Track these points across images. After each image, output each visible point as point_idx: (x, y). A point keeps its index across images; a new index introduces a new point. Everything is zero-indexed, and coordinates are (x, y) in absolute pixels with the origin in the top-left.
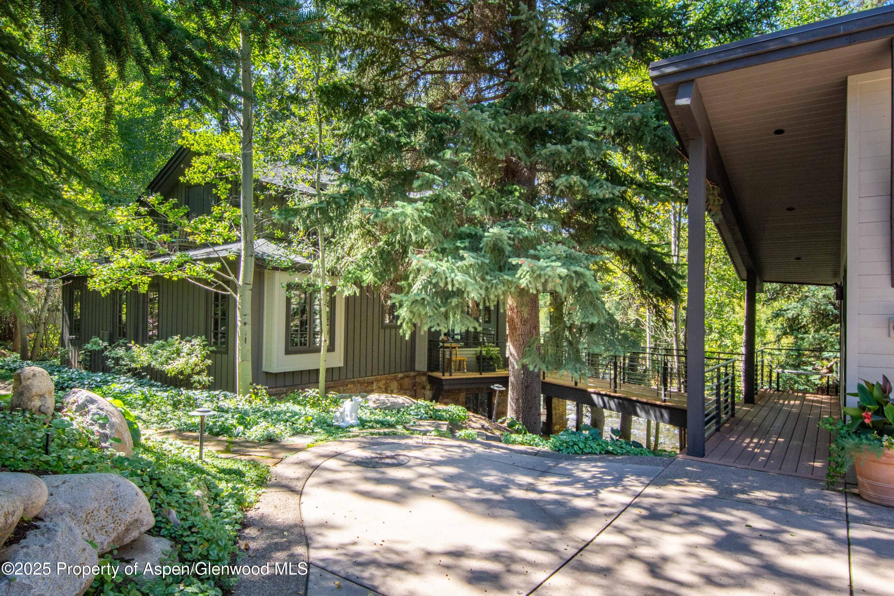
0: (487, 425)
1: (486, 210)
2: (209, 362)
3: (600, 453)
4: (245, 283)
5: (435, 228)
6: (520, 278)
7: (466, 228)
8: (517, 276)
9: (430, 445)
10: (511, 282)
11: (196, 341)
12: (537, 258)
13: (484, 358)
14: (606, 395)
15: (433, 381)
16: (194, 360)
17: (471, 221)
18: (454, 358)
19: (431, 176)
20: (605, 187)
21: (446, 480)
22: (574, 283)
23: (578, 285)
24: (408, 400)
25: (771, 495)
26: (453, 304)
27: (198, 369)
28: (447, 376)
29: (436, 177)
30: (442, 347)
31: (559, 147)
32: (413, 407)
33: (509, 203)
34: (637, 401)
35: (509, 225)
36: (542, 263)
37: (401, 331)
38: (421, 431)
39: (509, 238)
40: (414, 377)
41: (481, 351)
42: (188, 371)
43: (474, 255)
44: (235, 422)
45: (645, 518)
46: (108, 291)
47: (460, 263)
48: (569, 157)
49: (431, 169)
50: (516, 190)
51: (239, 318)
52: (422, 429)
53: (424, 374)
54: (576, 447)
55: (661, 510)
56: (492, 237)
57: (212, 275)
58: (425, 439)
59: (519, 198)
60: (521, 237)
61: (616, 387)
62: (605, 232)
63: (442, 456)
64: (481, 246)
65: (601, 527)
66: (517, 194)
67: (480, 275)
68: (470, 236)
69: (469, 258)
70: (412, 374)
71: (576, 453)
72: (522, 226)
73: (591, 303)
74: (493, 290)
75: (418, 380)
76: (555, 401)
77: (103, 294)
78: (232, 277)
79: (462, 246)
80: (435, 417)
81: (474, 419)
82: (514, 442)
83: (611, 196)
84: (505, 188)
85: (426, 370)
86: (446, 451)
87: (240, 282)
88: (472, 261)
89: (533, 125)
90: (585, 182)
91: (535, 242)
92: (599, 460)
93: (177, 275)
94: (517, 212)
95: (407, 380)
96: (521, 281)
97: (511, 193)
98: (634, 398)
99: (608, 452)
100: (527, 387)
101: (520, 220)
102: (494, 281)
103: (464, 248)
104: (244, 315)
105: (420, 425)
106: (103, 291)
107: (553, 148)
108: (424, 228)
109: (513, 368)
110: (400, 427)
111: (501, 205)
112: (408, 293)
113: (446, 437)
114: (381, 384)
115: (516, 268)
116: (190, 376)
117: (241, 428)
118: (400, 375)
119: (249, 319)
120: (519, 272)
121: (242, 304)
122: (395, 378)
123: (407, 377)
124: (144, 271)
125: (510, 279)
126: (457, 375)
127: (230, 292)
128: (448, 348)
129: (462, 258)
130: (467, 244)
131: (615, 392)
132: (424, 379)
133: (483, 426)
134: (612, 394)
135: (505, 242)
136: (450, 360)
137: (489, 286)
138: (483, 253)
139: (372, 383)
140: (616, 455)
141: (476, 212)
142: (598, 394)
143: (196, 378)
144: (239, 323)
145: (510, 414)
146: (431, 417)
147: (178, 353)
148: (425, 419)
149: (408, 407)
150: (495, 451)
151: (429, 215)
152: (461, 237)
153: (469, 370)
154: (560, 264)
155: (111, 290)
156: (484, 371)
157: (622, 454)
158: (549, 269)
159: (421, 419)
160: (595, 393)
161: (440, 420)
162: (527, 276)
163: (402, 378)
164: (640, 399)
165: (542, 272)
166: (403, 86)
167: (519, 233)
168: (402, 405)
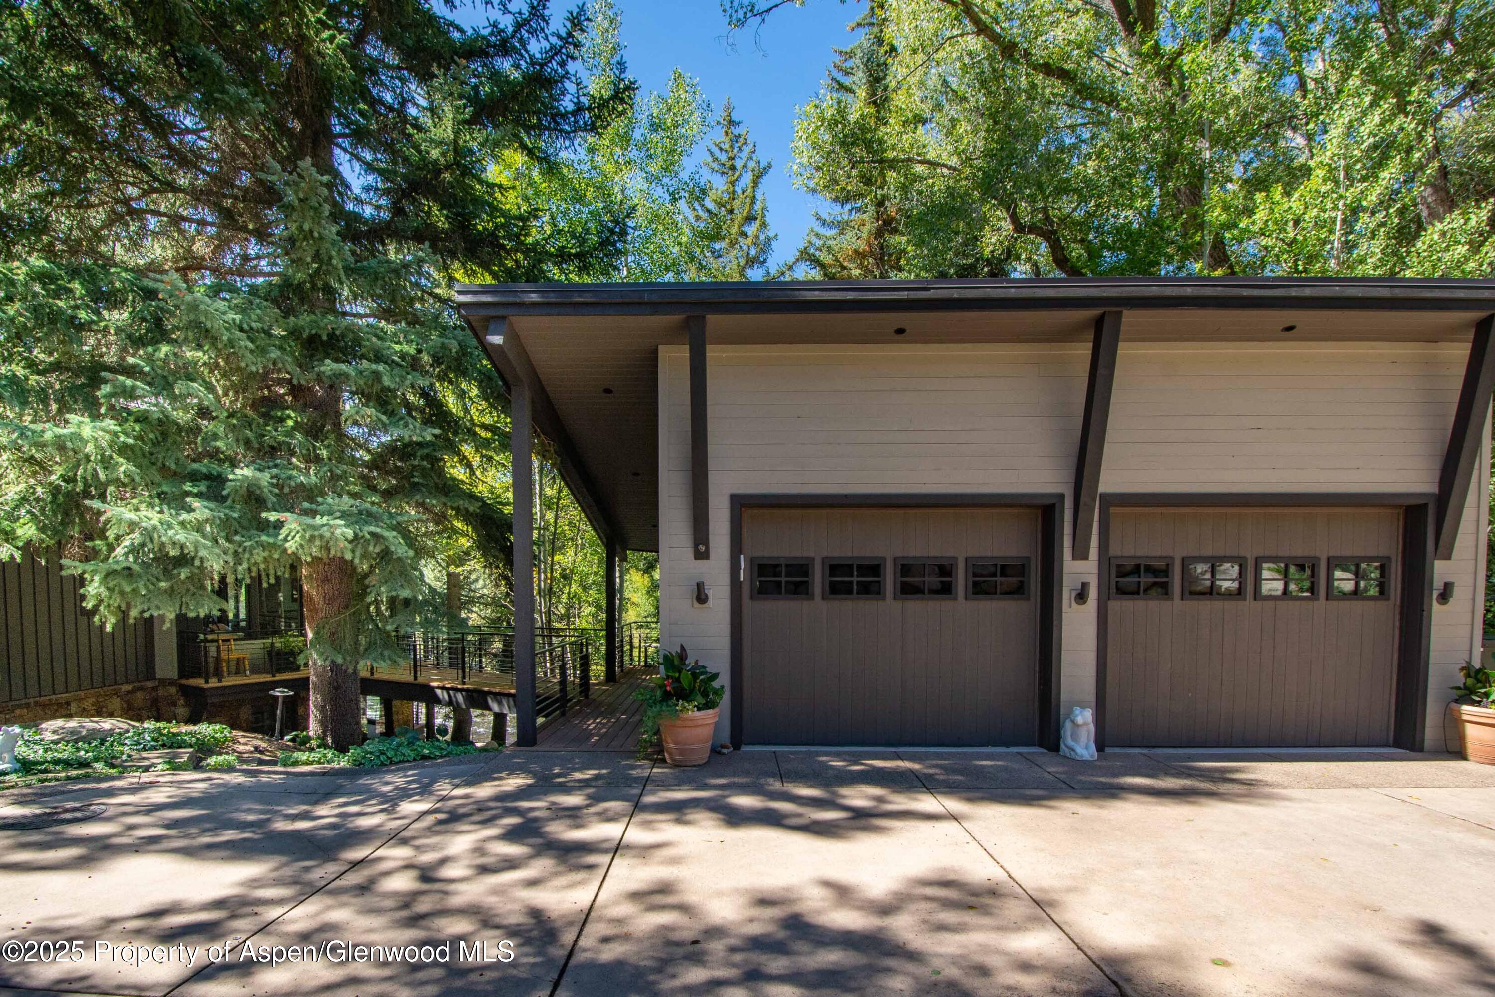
0: (263, 745)
1: (237, 440)
3: (414, 760)
5: (145, 462)
6: (285, 540)
7: (201, 467)
8: (281, 537)
9: (152, 784)
10: (274, 546)
12: (313, 514)
13: (278, 653)
14: (452, 689)
15: (186, 691)
17: (214, 454)
18: (224, 655)
19: (129, 382)
20: (411, 426)
21: (168, 826)
22: (371, 548)
23: (377, 550)
24: (121, 725)
25: (590, 773)
26: (183, 576)
28: (213, 683)
29: (138, 383)
30: (202, 641)
31: (343, 367)
32: (130, 734)
33: (274, 434)
34: (490, 693)
35: (276, 466)
36: (319, 520)
37: (96, 619)
38: (140, 767)
39: (272, 484)
40: (155, 689)
41: (272, 643)
43: (212, 505)
45: (440, 822)
47: (184, 516)
48: (361, 382)
49: (131, 372)
50: (289, 417)
52: (146, 763)
53: (172, 683)
54: (382, 758)
55: (462, 810)
56: (242, 481)
58: (146, 777)
59: (293, 428)
60: (292, 483)
61: (464, 678)
62: (422, 484)
63: (170, 797)
64: (224, 493)
65: (380, 844)
66: (290, 423)
67: (223, 534)
68: (208, 477)
69: (201, 510)
70: (150, 684)
71: (383, 764)
72: (296, 467)
73: (401, 574)
74: (247, 556)
75: (161, 693)
76: (396, 703)
79: (195, 490)
80: (174, 743)
81: (242, 740)
82: (296, 763)
83: (420, 439)
84: (272, 413)
85: (176, 677)
86: (180, 788)
88: (207, 514)
89: (307, 330)
90: (384, 418)
91: (316, 492)
92: (410, 768)
94: (289, 449)
95: (139, 695)
96: (287, 545)
97: (282, 420)
98: (486, 689)
99: (424, 758)
100: (337, 689)
101: (294, 460)
102: (248, 544)
103: (199, 495)
105: (144, 758)
107: (335, 366)
108: (121, 460)
109: (315, 664)
110: (99, 766)
111: (264, 436)
112: (107, 558)
113: (186, 770)
114: (88, 704)
115: (279, 525)
118: (128, 687)
120: (283, 532)
122: (116, 694)
123: (141, 689)
125: (271, 540)
126: (228, 682)
128: (213, 641)
129: (191, 510)
130: (203, 488)
131: (464, 683)
132: (173, 690)
133: (257, 749)
134: (460, 687)
135: (266, 490)
136: (218, 659)
137: (240, 550)
138: (229, 503)
139: (68, 704)
140: (434, 758)
141: (220, 444)
142: (443, 688)
145: (314, 728)
146: (164, 746)
148: (154, 748)
149: (120, 734)
150: (264, 778)
151: (130, 441)
152: (194, 477)
153: (254, 671)
154: (343, 523)
156: (279, 671)
157: (441, 757)
158: (325, 528)
159: (144, 749)
160: (438, 688)
161: (180, 747)
162: (297, 538)
163: (130, 692)
164: (494, 690)
165: (316, 533)
166: (96, 223)
167: (290, 477)
168: (111, 732)
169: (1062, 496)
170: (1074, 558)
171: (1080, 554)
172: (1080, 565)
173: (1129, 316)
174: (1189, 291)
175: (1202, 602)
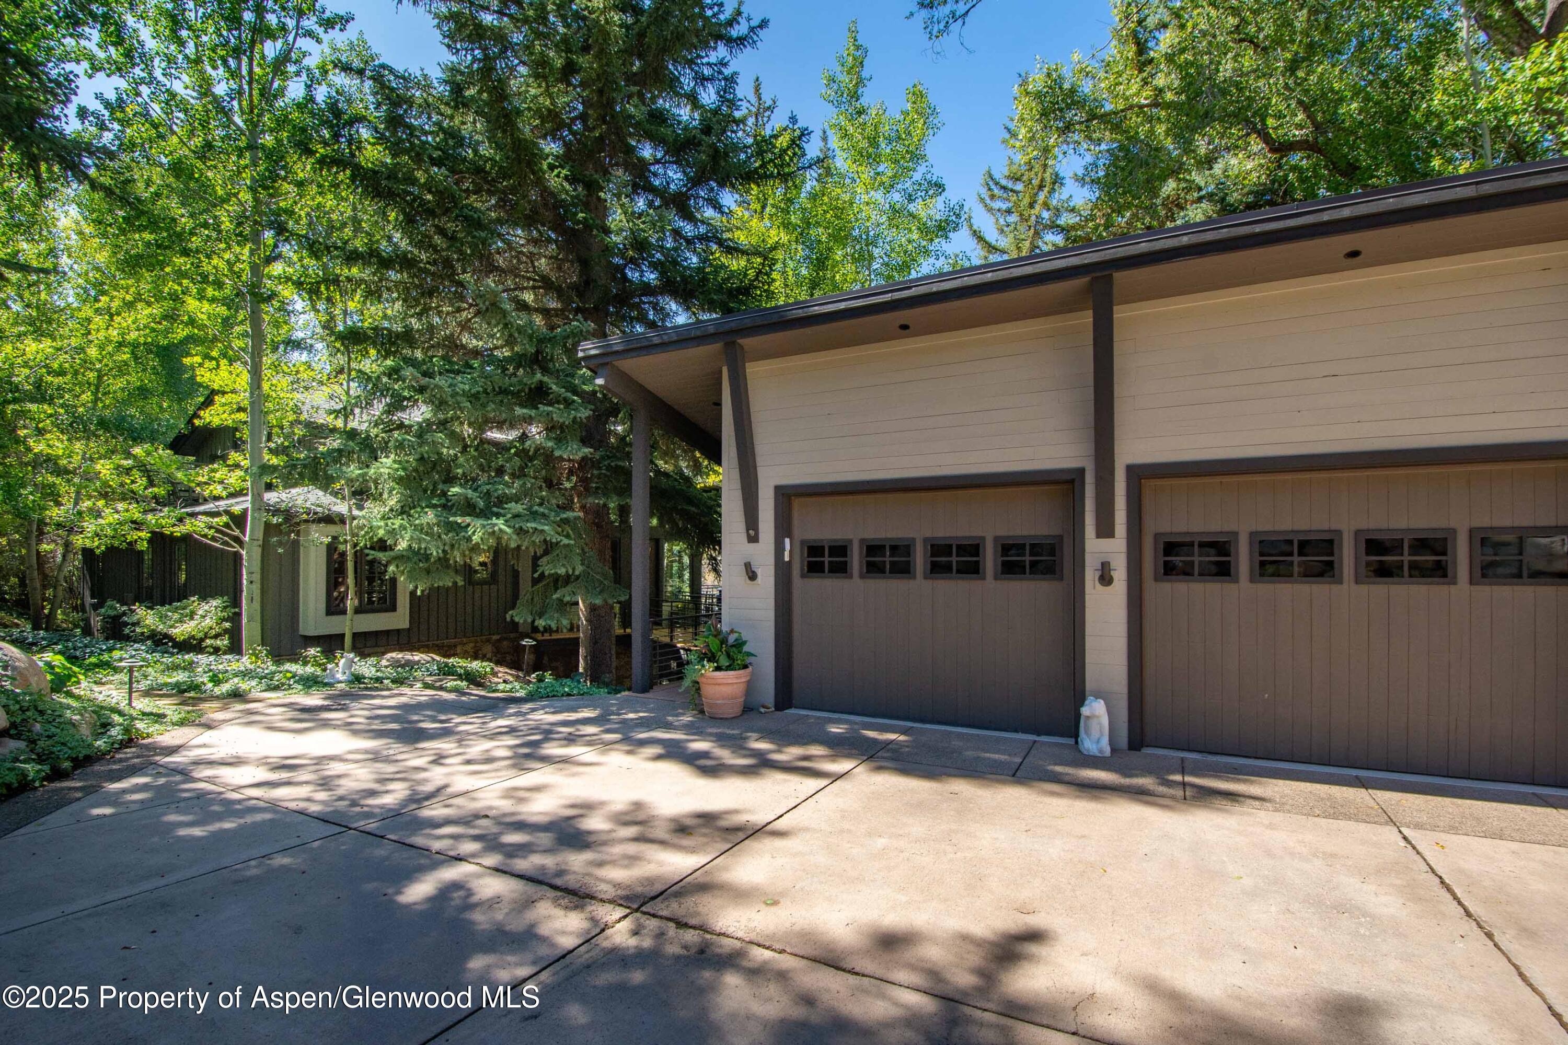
2: (227, 625)
4: (252, 539)
11: (215, 603)
16: (208, 622)
24: (428, 658)
25: (641, 715)
27: (213, 632)
42: (201, 635)
44: (206, 680)
46: (103, 548)
51: (245, 577)
53: (529, 636)
57: (213, 531)
70: (512, 635)
77: (98, 552)
78: (237, 533)
80: (449, 672)
81: (501, 675)
85: (531, 631)
87: (247, 539)
93: (179, 531)
95: (505, 642)
104: (250, 573)
106: (98, 547)
114: (469, 647)
116: (202, 640)
117: (210, 685)
118: (497, 637)
119: (257, 577)
121: (249, 561)
122: (488, 641)
123: (506, 639)
124: (137, 525)
127: (237, 548)
139: (455, 646)
143: (208, 642)
144: (245, 582)
146: (444, 673)
147: (192, 616)
155: (107, 548)
161: (452, 675)
163: (499, 641)
168: (418, 662)
169: (1081, 472)
170: (1099, 535)
171: (1105, 530)
172: (1105, 544)
173: (1119, 277)
174: (1185, 240)
175: (1278, 586)
